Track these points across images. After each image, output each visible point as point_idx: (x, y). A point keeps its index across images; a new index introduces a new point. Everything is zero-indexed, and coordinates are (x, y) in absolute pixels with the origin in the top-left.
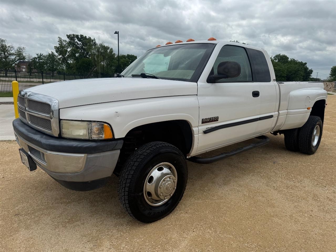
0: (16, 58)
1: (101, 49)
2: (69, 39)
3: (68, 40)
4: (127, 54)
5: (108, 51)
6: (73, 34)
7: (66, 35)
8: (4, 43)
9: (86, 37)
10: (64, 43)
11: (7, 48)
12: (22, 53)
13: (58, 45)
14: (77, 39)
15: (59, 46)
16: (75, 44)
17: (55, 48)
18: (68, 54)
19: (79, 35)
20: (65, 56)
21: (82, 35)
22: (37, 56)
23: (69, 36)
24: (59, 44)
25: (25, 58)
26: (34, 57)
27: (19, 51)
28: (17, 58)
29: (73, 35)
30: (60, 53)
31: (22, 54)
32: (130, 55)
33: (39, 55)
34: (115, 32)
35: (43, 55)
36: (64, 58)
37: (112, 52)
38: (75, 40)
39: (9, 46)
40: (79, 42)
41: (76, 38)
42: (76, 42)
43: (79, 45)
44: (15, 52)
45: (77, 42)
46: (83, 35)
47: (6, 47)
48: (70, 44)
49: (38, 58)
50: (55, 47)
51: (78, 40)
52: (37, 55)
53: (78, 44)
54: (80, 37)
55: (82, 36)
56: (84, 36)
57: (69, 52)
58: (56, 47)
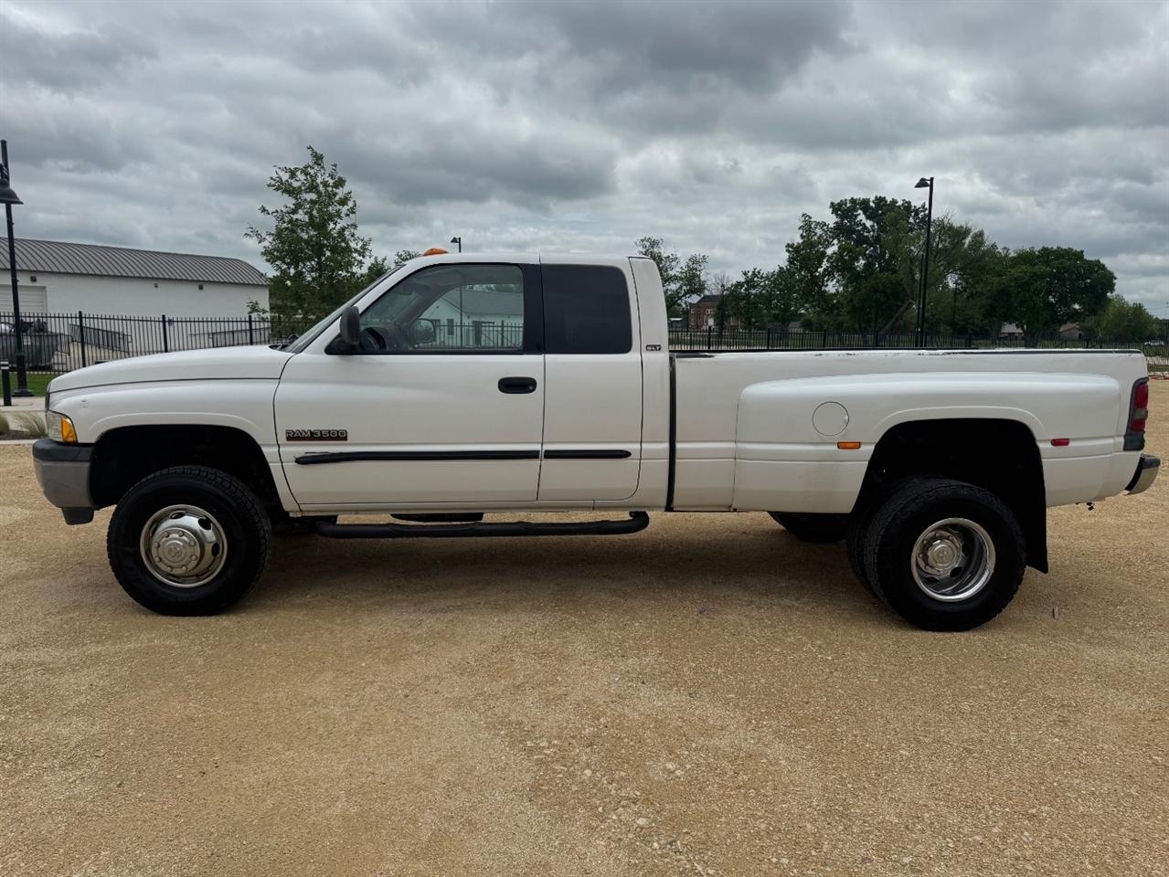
0: (681, 288)
1: (937, 240)
2: (837, 215)
3: (831, 220)
4: (1040, 248)
5: (968, 241)
6: (852, 199)
7: (829, 204)
8: (656, 250)
9: (894, 202)
10: (819, 232)
11: (664, 263)
12: (698, 273)
13: (798, 240)
14: (864, 213)
15: (801, 241)
16: (854, 231)
17: (788, 251)
18: (825, 264)
19: (872, 198)
20: (817, 271)
21: (883, 196)
22: (742, 279)
23: (836, 208)
24: (802, 236)
25: (704, 288)
26: (734, 282)
27: (692, 269)
28: (684, 288)
29: (853, 201)
30: (801, 263)
31: (699, 276)
32: (1055, 248)
33: (750, 274)
34: (918, 181)
35: (762, 272)
36: (814, 277)
37: (982, 243)
38: (856, 216)
39: (669, 257)
40: (869, 223)
41: (860, 211)
42: (860, 223)
43: (869, 232)
44: (682, 273)
45: (864, 221)
46: (885, 198)
47: (662, 260)
48: (839, 230)
49: (747, 282)
50: (788, 246)
51: (868, 217)
52: (745, 274)
53: (865, 227)
54: (872, 204)
55: (880, 200)
56: (889, 199)
57: (830, 257)
58: (792, 246)
